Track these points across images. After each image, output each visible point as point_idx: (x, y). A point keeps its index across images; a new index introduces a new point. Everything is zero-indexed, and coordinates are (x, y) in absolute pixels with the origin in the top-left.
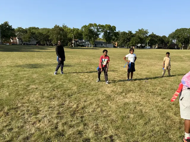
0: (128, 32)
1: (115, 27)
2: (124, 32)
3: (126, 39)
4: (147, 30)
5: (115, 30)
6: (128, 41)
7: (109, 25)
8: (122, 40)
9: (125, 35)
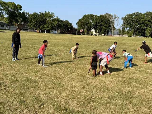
0: (39, 14)
1: (20, 6)
2: (35, 13)
3: (39, 22)
4: (53, 13)
5: (21, 10)
6: (41, 24)
7: (14, 3)
8: (34, 23)
9: (37, 17)
